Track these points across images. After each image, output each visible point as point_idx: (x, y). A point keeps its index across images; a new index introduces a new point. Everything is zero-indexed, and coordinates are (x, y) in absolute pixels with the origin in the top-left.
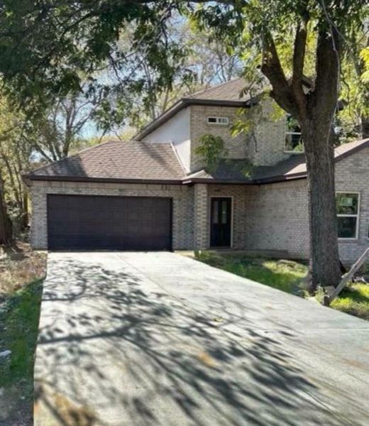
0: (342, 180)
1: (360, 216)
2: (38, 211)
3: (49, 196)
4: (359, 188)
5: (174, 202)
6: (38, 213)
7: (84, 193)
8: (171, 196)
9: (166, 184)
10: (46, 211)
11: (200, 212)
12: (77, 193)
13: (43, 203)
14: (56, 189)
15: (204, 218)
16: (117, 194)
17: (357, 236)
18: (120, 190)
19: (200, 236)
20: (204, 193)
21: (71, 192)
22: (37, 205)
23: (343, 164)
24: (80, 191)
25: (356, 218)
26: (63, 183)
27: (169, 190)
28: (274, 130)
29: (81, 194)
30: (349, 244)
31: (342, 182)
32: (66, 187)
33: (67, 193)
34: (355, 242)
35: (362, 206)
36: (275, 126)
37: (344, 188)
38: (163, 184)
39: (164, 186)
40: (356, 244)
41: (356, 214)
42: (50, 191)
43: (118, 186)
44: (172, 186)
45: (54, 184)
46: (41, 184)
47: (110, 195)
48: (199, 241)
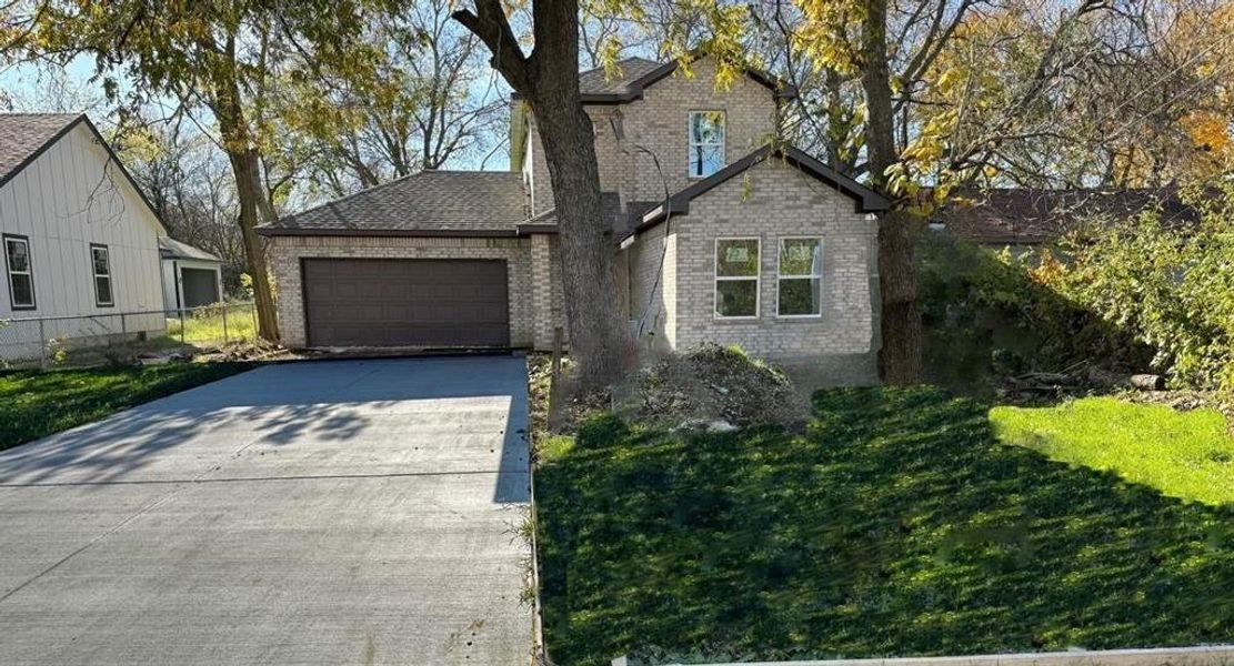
0: (726, 217)
1: (762, 279)
2: (287, 285)
3: (303, 261)
4: (757, 230)
5: (509, 266)
6: (287, 288)
7: (358, 255)
8: (504, 257)
9: (494, 237)
10: (299, 285)
11: (539, 280)
12: (347, 255)
13: (294, 272)
14: (313, 249)
15: (546, 291)
16: (414, 256)
17: (758, 313)
18: (419, 249)
19: (541, 321)
20: (544, 250)
21: (337, 253)
22: (285, 275)
23: (726, 189)
24: (353, 252)
25: (755, 281)
26: (325, 239)
27: (500, 247)
28: (670, 141)
29: (355, 256)
30: (743, 327)
31: (726, 221)
32: (329, 246)
33: (332, 256)
34: (754, 323)
35: (764, 260)
36: (671, 133)
37: (730, 231)
38: (488, 237)
39: (491, 241)
40: (756, 327)
41: (756, 274)
42: (304, 253)
43: (416, 242)
44: (506, 240)
45: (309, 241)
46: (290, 241)
47: (403, 256)
48: (540, 328)
